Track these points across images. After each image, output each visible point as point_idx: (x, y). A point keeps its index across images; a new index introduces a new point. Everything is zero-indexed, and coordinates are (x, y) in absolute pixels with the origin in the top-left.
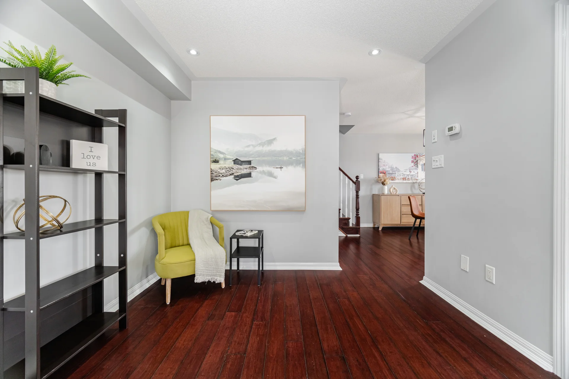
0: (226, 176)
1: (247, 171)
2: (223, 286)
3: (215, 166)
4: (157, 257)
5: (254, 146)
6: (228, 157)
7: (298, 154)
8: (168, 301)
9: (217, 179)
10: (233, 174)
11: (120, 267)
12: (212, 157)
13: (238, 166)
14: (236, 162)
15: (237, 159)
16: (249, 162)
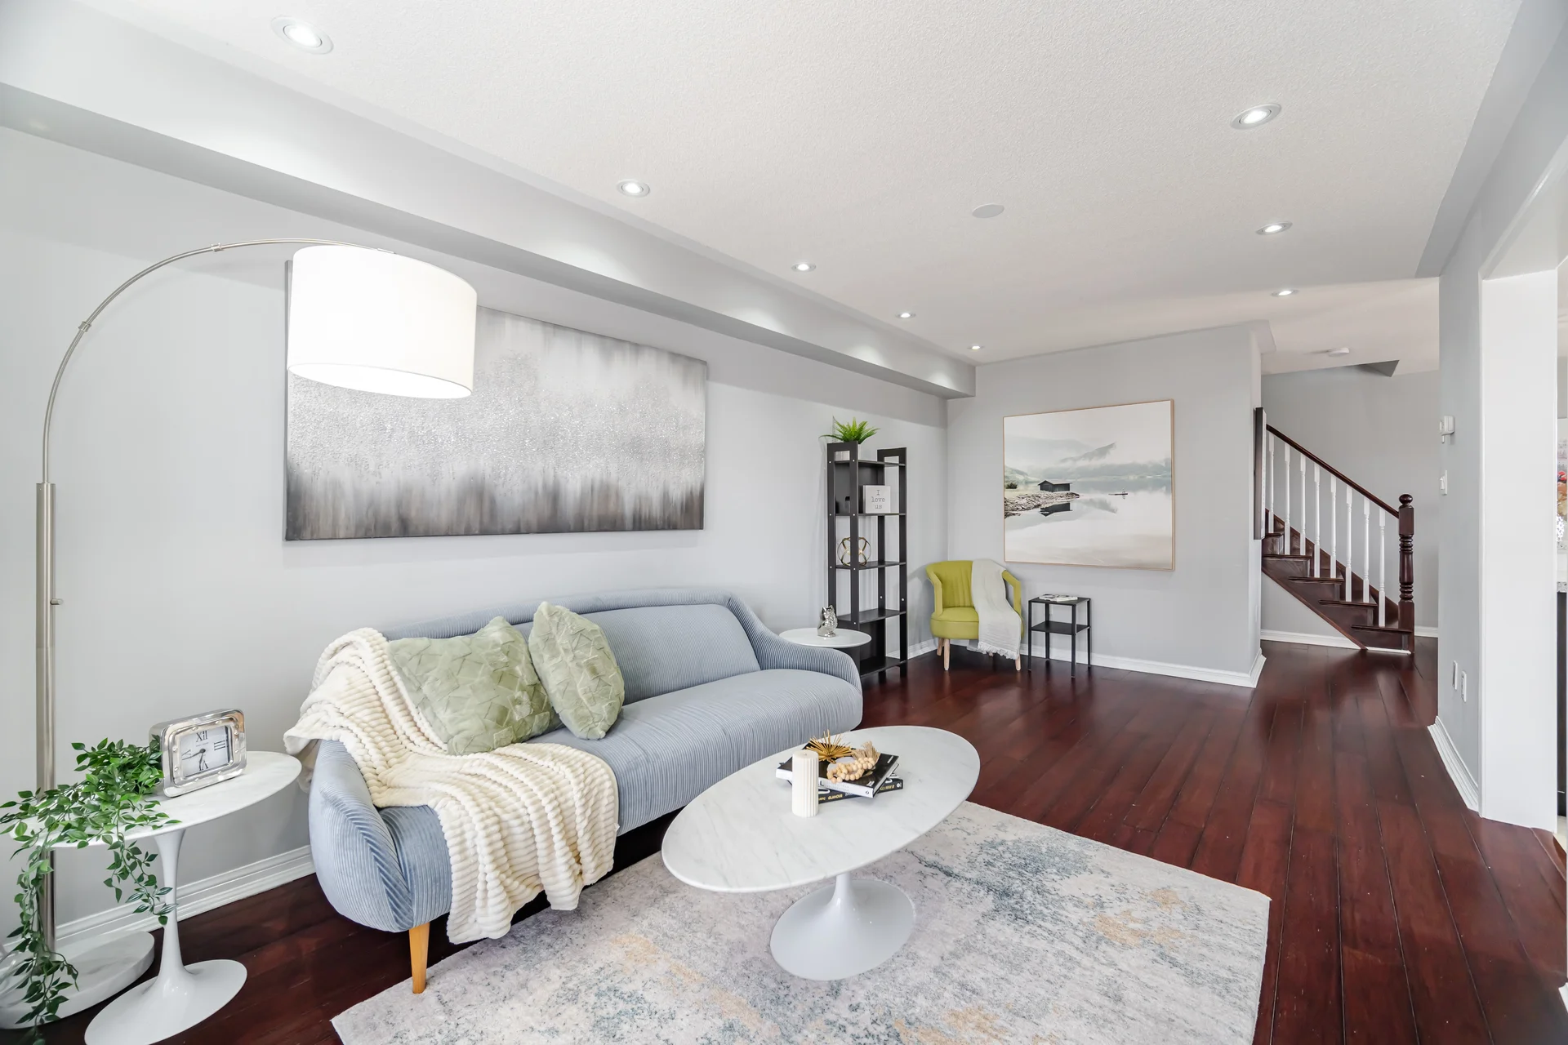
0: (1029, 509)
1: (1064, 501)
2: (1018, 668)
3: (1011, 494)
4: (934, 615)
5: (1075, 460)
6: (1033, 479)
7: (1157, 469)
8: (947, 667)
9: (1014, 514)
10: (1039, 505)
11: (901, 611)
12: (1006, 480)
13: (1047, 492)
14: (1045, 486)
15: (1045, 482)
16: (1066, 487)
